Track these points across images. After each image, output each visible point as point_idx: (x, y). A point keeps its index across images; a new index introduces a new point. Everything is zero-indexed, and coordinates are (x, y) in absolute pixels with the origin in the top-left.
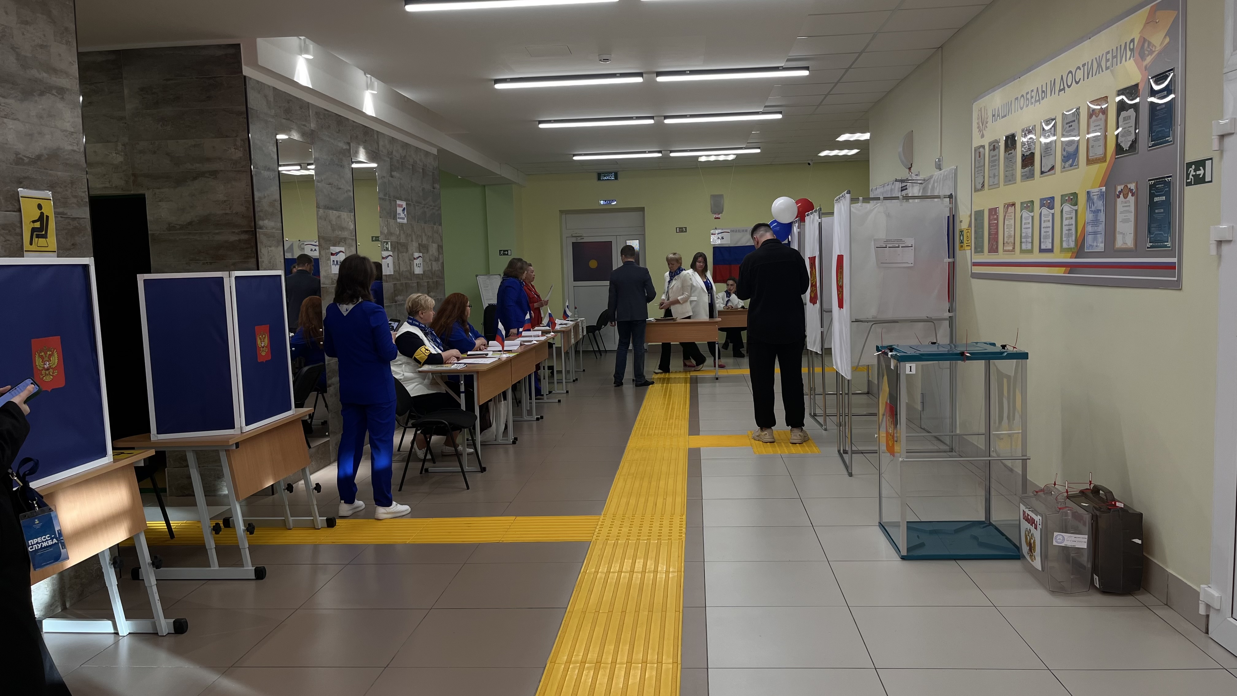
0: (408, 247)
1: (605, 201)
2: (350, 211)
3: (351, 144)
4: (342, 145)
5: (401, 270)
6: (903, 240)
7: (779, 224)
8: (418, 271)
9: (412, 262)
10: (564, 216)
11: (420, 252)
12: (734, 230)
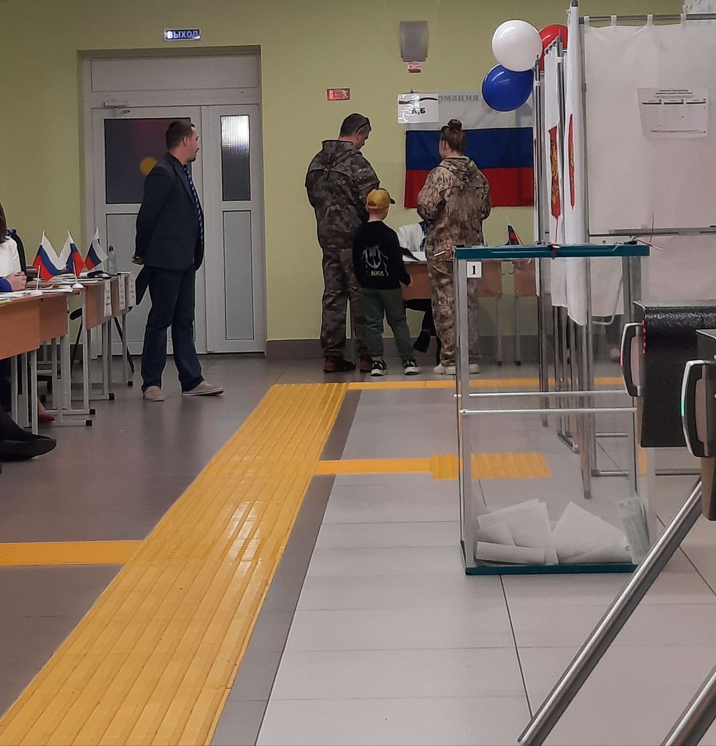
1: (177, 33)
6: (689, 92)
7: (509, 73)
10: (86, 64)
12: (450, 97)
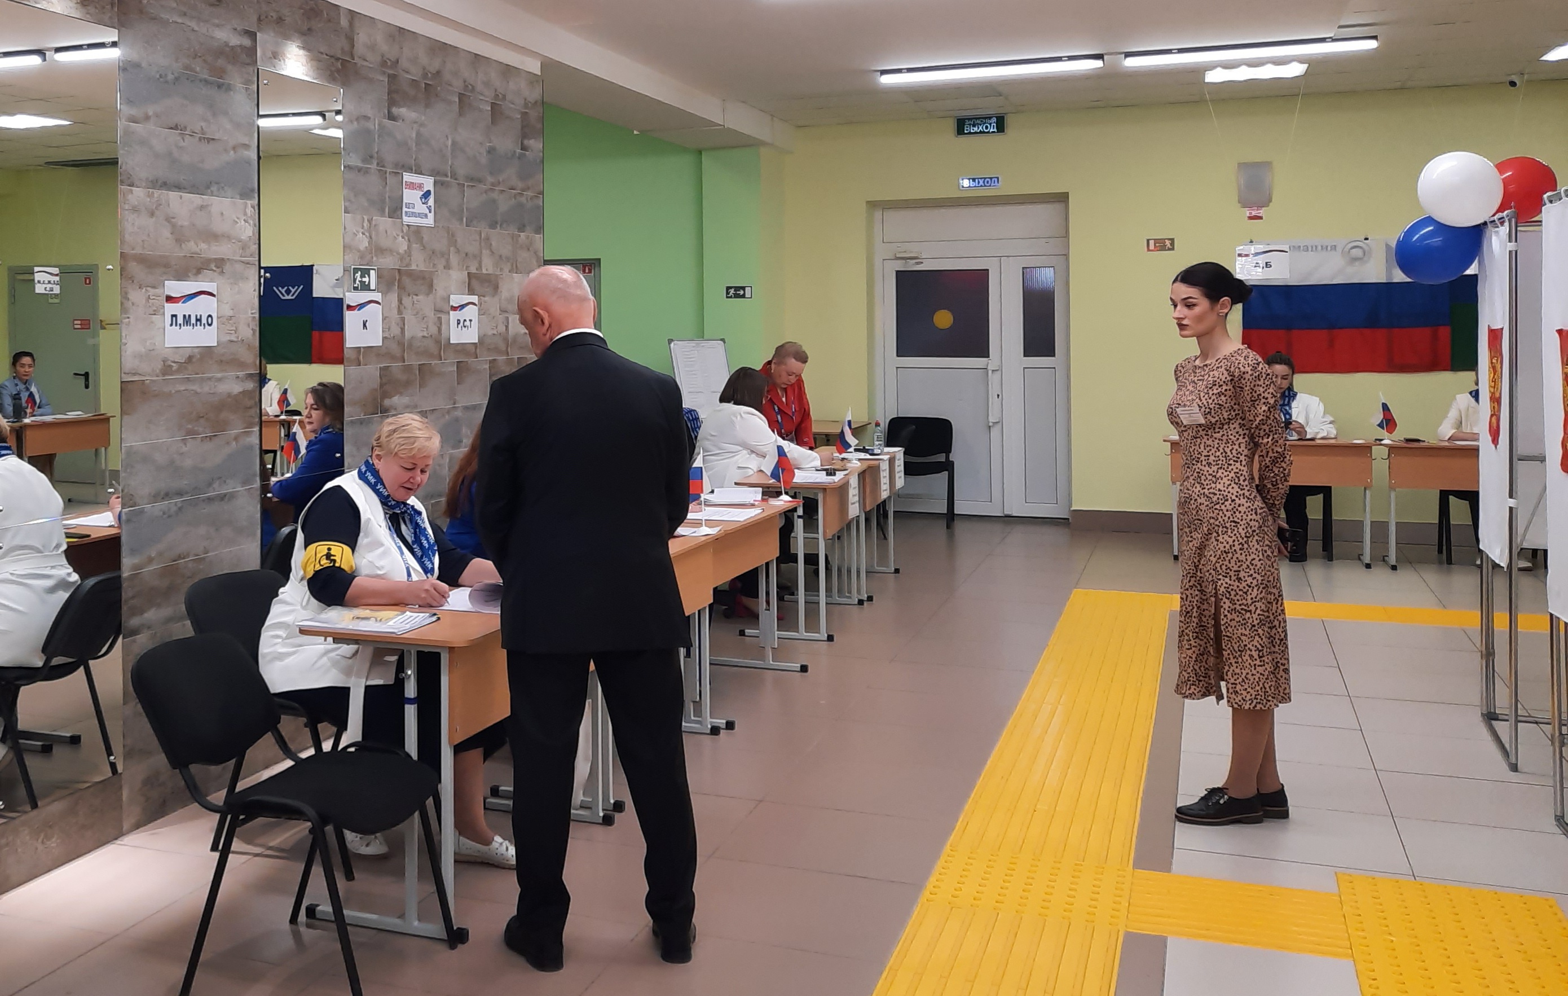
0: (435, 281)
1: (974, 181)
2: (245, 195)
3: (258, 34)
4: (226, 35)
5: (408, 335)
8: (459, 336)
9: (444, 317)
10: (878, 214)
11: (471, 292)
12: (1300, 247)
